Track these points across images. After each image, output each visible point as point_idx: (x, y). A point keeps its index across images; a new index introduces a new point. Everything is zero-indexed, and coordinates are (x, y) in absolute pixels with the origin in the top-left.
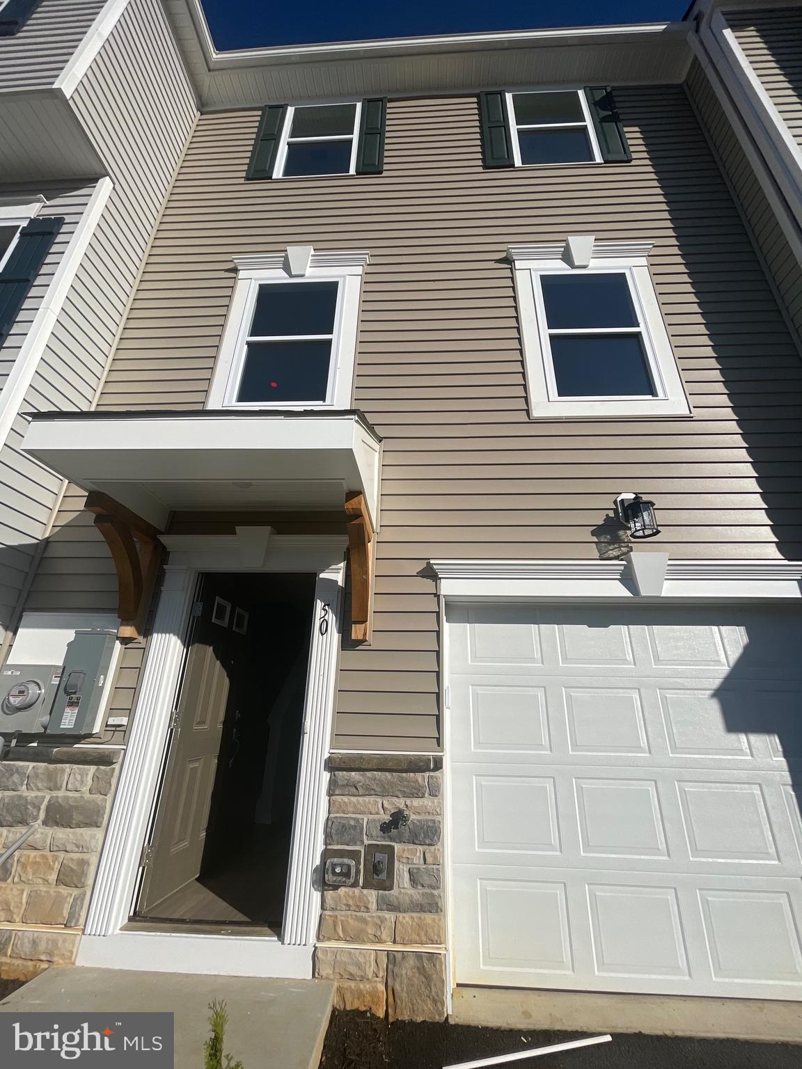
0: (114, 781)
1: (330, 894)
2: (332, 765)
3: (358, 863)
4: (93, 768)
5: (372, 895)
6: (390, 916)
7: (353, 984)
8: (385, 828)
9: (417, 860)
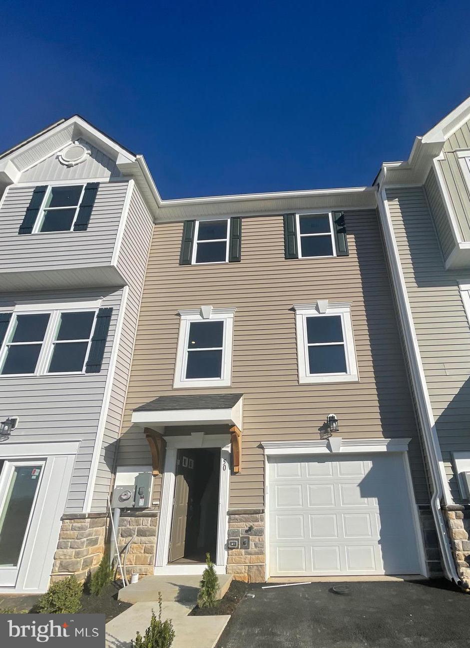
0: (158, 522)
1: (230, 551)
2: (229, 514)
3: (238, 542)
4: (150, 518)
5: (243, 551)
6: (249, 556)
7: (238, 575)
8: (247, 531)
9: (257, 540)
